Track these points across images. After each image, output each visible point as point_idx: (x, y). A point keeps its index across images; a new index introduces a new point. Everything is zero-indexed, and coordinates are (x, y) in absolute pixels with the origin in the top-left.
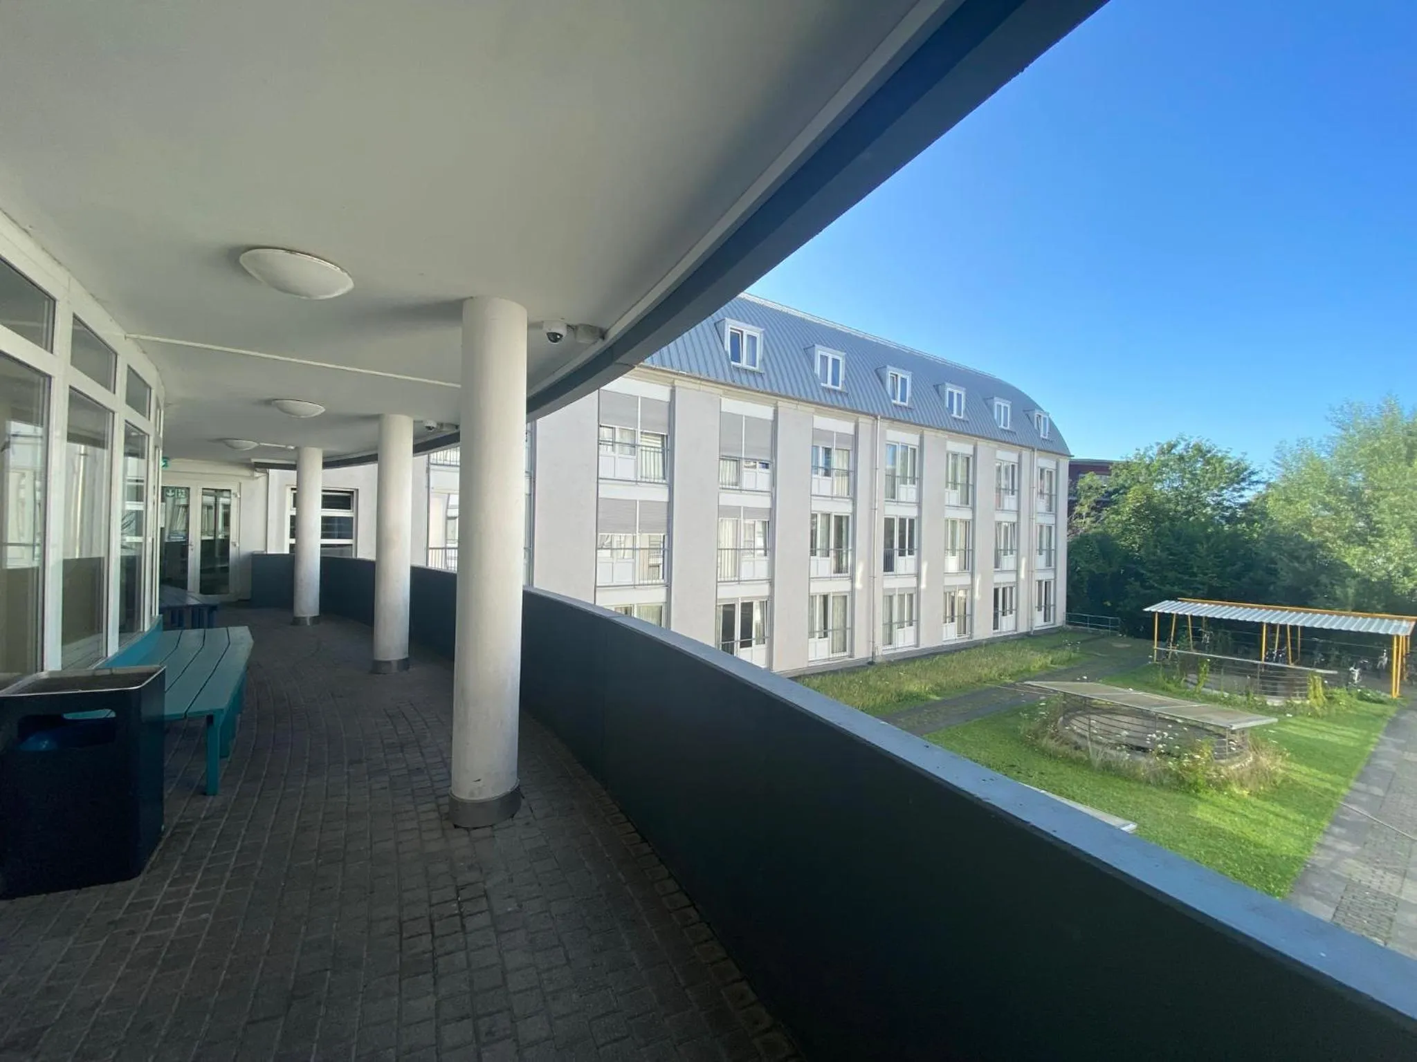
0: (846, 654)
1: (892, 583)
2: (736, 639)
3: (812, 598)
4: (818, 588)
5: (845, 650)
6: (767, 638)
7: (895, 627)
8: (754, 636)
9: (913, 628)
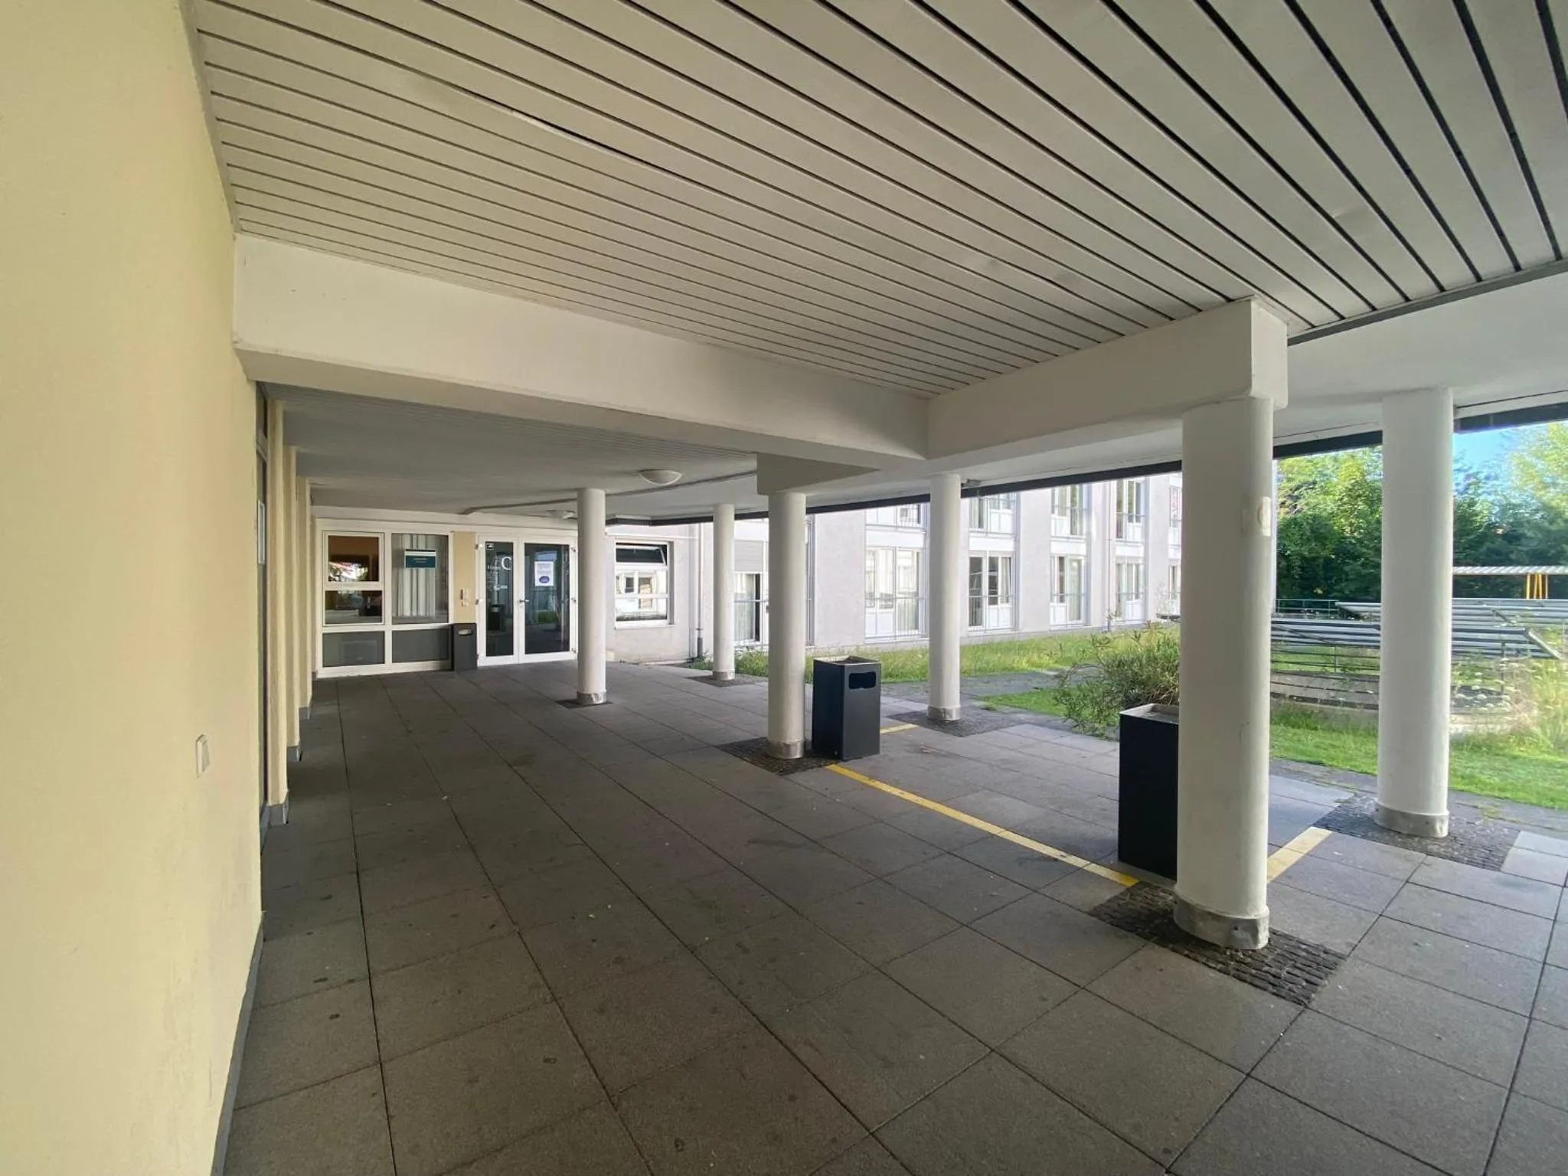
0: (1080, 622)
1: (1121, 550)
2: (984, 594)
3: (1052, 557)
4: (1058, 549)
5: (1079, 618)
6: (1013, 599)
7: (1124, 598)
8: (1000, 593)
9: (1140, 601)
